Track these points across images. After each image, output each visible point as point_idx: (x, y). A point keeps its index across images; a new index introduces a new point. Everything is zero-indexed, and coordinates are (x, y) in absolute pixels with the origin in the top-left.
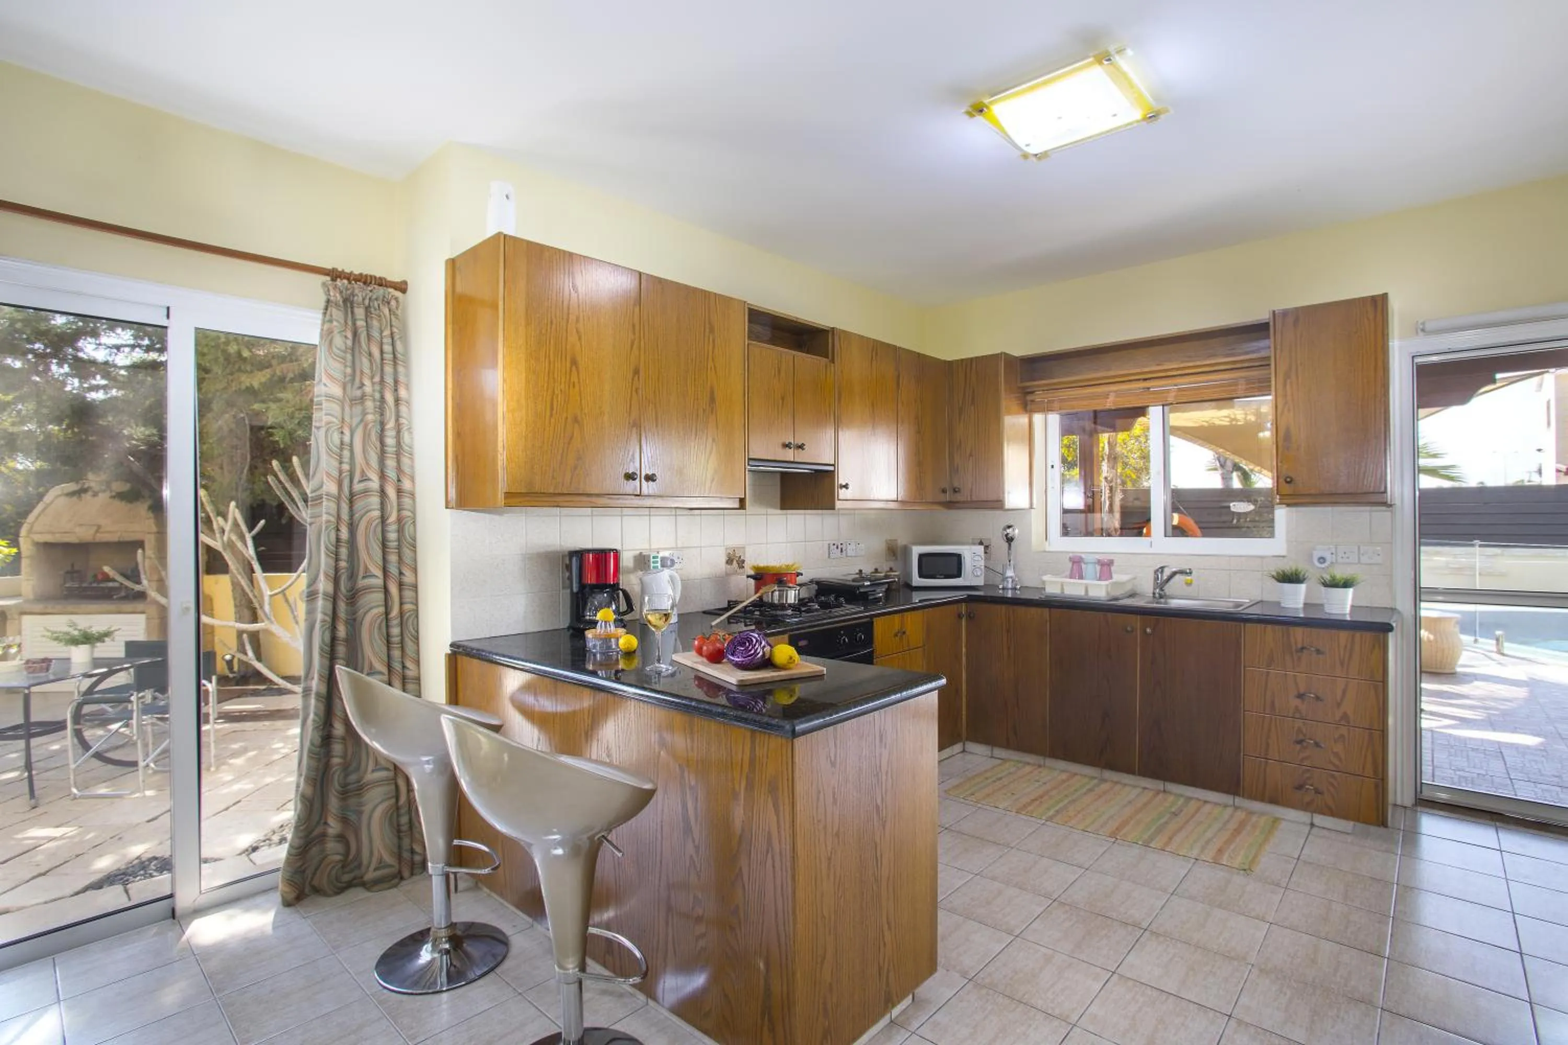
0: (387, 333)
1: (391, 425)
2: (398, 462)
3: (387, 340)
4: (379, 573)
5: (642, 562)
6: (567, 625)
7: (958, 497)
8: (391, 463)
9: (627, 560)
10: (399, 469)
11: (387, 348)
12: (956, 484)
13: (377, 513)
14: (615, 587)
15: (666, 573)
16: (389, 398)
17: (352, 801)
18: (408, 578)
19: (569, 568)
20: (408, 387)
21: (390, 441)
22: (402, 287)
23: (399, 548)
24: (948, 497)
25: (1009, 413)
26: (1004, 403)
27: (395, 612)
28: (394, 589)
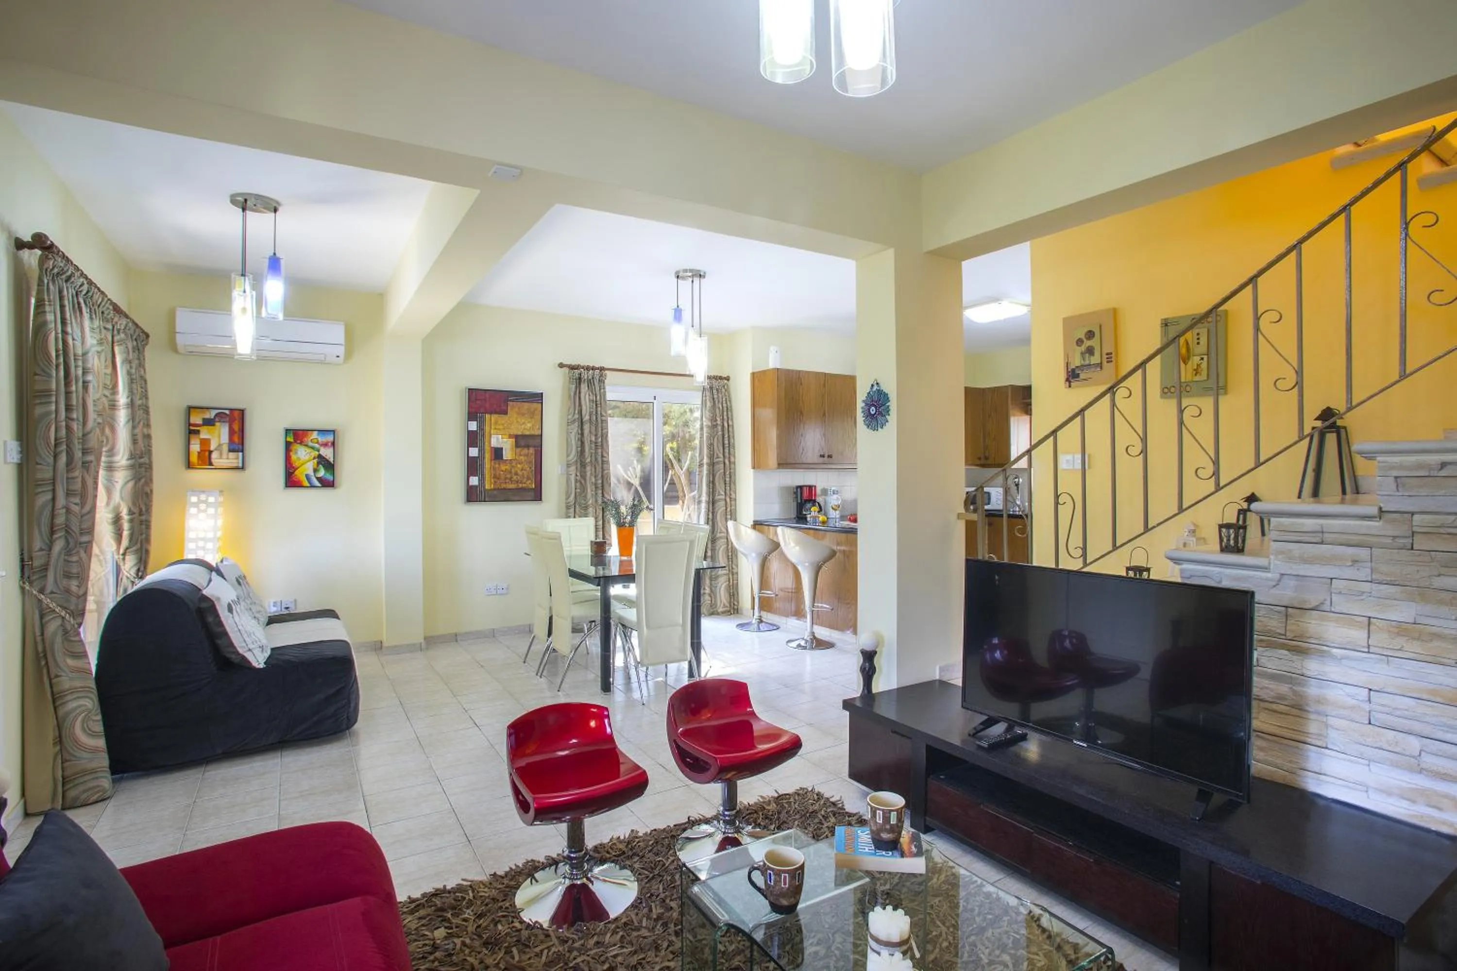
0: (724, 399)
1: (726, 436)
2: (729, 450)
3: (724, 402)
4: (723, 493)
5: (825, 492)
6: (795, 516)
7: (989, 462)
8: (727, 451)
9: (818, 491)
10: (729, 453)
11: (725, 405)
12: (987, 454)
13: (723, 471)
14: (815, 501)
15: (835, 496)
16: (726, 425)
17: (713, 582)
18: (733, 496)
19: (796, 493)
20: (732, 420)
21: (726, 442)
22: (728, 379)
23: (730, 484)
24: (983, 462)
25: (1014, 415)
26: (1011, 412)
27: (729, 509)
28: (728, 500)
